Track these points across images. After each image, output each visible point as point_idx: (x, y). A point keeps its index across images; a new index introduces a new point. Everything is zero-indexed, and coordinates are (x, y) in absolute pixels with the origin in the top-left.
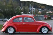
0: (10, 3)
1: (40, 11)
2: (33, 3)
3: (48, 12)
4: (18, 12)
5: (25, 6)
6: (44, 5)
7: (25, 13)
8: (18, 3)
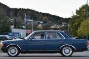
1: (40, 25)
2: (30, 12)
3: (53, 27)
4: (6, 26)
5: (17, 17)
6: (47, 15)
8: (6, 11)
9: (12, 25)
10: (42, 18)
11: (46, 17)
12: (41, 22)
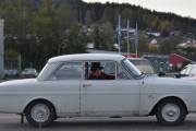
0: (44, 9)
1: (154, 41)
2: (130, 11)
3: (184, 45)
4: (76, 45)
5: (101, 23)
6: (170, 17)
7: (100, 46)
9: (90, 41)
10: (158, 24)
11: (167, 22)
12: (157, 34)
